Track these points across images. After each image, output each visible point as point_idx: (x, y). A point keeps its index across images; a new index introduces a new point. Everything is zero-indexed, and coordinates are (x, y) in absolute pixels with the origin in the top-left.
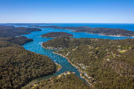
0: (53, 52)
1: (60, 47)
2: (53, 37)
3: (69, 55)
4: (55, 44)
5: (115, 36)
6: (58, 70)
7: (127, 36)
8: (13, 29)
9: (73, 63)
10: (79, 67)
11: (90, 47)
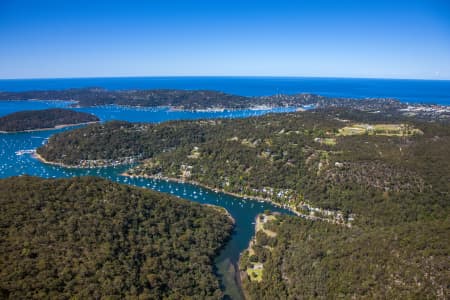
0: (125, 175)
1: (124, 155)
3: (193, 172)
4: (103, 150)
6: (230, 217)
10: (265, 196)
11: (244, 142)
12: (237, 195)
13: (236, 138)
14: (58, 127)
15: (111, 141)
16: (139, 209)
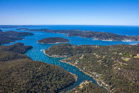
0: (61, 61)
1: (64, 55)
2: (51, 42)
3: (78, 63)
5: (107, 40)
6: (76, 79)
7: (118, 40)
8: (3, 34)
9: (85, 72)
10: (93, 75)
11: (97, 56)
12: (85, 73)
13: (95, 54)
14: (57, 43)
15: (62, 50)
16: (46, 72)
